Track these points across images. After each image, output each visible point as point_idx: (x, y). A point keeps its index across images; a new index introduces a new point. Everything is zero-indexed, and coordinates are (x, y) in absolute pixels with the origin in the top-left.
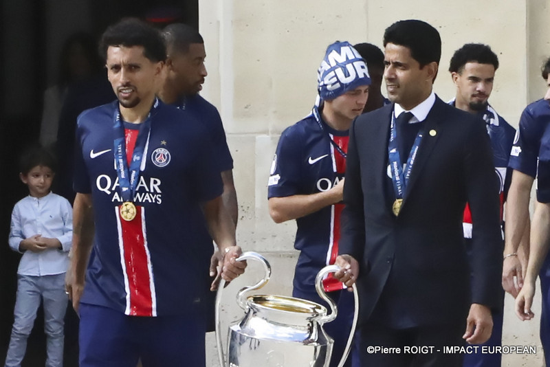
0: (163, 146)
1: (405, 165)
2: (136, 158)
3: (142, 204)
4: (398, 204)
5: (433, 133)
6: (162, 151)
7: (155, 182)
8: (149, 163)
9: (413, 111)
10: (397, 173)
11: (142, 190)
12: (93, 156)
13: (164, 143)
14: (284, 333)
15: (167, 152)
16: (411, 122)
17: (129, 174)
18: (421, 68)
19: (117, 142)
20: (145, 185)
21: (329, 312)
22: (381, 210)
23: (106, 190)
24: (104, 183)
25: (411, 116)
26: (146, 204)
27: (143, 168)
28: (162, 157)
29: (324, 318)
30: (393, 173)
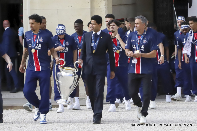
0: (41, 38)
1: (95, 43)
2: (36, 41)
3: (37, 49)
4: (94, 51)
5: (101, 37)
6: (41, 39)
7: (40, 45)
8: (39, 41)
9: (97, 33)
10: (94, 45)
11: (37, 47)
12: (28, 40)
13: (42, 37)
14: (68, 74)
15: (42, 39)
16: (97, 35)
17: (34, 44)
18: (98, 25)
19: (32, 37)
20: (38, 46)
21: (77, 70)
22: (90, 52)
23: (30, 47)
24: (30, 45)
25: (97, 34)
26: (38, 50)
27: (38, 42)
28: (41, 40)
29: (76, 71)
30: (93, 45)
